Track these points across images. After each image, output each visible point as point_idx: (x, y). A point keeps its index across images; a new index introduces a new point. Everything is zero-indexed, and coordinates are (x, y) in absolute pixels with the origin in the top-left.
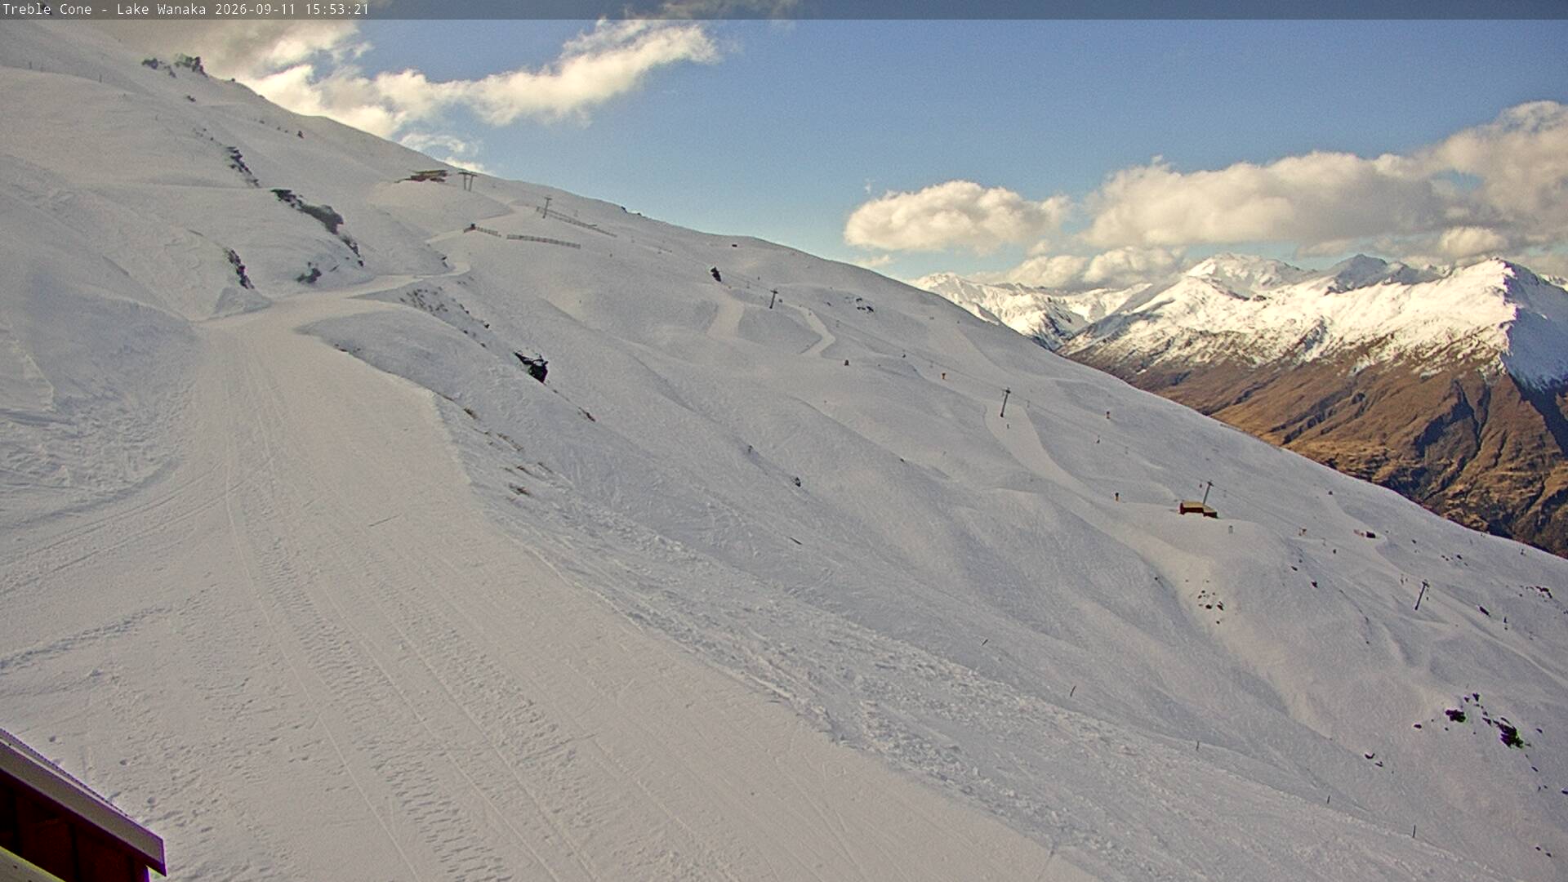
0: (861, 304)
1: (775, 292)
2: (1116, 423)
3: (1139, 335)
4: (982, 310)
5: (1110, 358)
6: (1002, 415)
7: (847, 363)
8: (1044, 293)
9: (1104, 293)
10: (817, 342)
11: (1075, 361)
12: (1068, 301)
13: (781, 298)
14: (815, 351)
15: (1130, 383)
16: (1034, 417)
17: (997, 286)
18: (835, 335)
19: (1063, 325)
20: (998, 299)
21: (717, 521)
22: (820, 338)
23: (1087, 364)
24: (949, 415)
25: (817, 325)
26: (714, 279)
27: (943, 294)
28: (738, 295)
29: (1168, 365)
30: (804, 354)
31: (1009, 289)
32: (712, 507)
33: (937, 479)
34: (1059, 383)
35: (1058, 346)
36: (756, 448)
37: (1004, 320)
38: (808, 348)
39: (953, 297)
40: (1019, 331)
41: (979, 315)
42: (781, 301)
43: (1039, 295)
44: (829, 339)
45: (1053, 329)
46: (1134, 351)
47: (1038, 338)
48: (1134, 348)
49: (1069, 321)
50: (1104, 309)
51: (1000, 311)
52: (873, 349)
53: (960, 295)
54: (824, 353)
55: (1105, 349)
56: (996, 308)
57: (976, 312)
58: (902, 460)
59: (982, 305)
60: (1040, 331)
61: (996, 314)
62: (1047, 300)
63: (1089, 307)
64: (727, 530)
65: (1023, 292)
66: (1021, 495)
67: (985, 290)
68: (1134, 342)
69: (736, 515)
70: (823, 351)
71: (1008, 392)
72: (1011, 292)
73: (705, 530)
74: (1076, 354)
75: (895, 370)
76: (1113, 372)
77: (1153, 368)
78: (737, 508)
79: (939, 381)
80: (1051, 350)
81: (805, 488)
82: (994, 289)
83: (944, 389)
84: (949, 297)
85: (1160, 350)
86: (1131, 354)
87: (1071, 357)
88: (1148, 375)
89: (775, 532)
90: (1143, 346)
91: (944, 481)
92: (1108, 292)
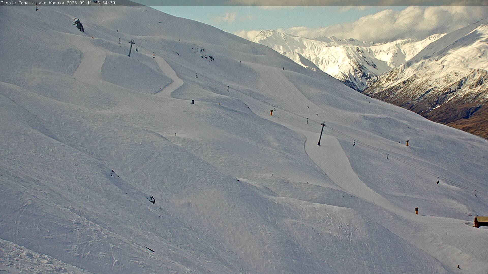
0: (204, 54)
1: (132, 43)
2: (414, 150)
3: (434, 77)
4: (302, 59)
5: (409, 97)
6: (319, 144)
7: (193, 102)
8: (354, 45)
9: (405, 43)
10: (168, 85)
11: (379, 99)
12: (373, 51)
13: (138, 47)
14: (168, 91)
15: (425, 117)
16: (344, 145)
17: (315, 39)
18: (183, 79)
19: (369, 69)
20: (316, 50)
21: (82, 235)
22: (171, 82)
23: (389, 102)
24: (276, 145)
25: (170, 72)
26: (78, 30)
27: (271, 45)
28: (99, 44)
29: (460, 101)
30: (156, 95)
31: (324, 41)
32: (78, 223)
33: (267, 196)
34: (365, 118)
35: (365, 87)
36: (117, 172)
37: (321, 67)
38: (161, 90)
39: (279, 48)
40: (333, 76)
41: (300, 63)
42: (137, 50)
43: (350, 46)
44: (179, 82)
45: (361, 74)
46: (430, 90)
47: (348, 81)
48: (430, 88)
49: (375, 67)
50: (404, 56)
51: (317, 60)
52: (215, 90)
53: (285, 47)
54: (174, 94)
55: (405, 89)
56: (314, 57)
57: (297, 60)
58: (238, 181)
59: (303, 55)
60: (350, 74)
61: (314, 62)
62: (356, 50)
63: (391, 55)
64: (90, 242)
65: (336, 44)
66: (336, 208)
67: (305, 42)
68: (430, 83)
69: (99, 229)
70: (174, 92)
71: (324, 125)
72: (326, 44)
73: (70, 243)
74: (380, 93)
75: (232, 108)
76: (411, 108)
77: (447, 104)
78: (100, 223)
79: (268, 117)
80: (359, 90)
81: (159, 204)
82: (313, 41)
83: (272, 123)
84: (276, 49)
85: (453, 89)
86: (427, 92)
87: (375, 96)
88: (443, 110)
89: (133, 243)
90: (438, 86)
91: (273, 198)
92: (409, 41)
